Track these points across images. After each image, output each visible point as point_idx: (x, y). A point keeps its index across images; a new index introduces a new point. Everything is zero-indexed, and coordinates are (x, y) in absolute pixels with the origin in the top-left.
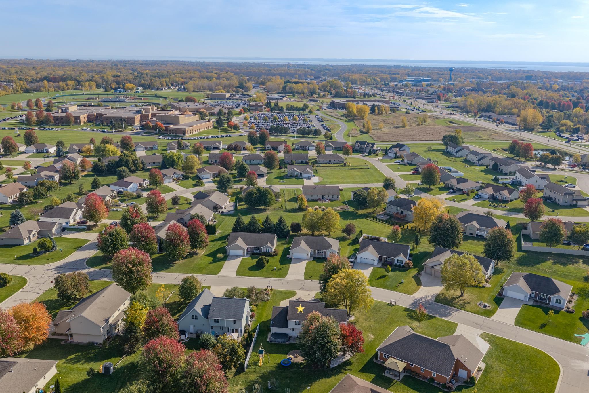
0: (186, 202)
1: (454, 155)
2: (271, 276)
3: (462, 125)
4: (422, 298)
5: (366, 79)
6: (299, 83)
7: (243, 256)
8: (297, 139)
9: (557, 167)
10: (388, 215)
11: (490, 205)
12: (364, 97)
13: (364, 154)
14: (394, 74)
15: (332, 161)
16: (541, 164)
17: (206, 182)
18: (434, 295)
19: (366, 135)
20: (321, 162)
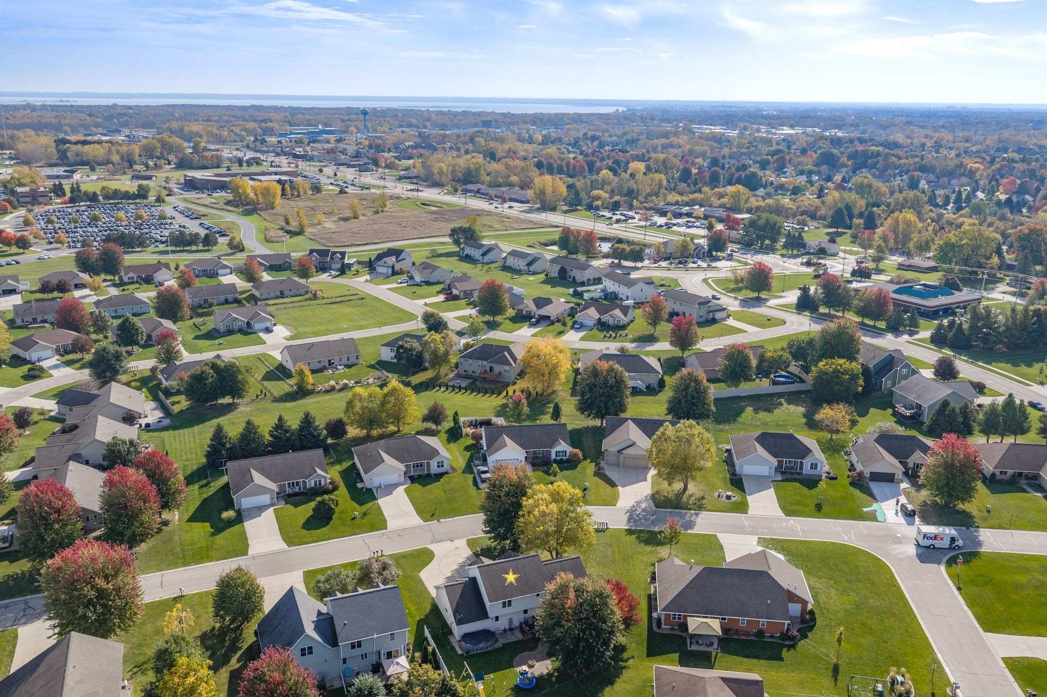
0: (43, 417)
1: (478, 260)
2: (357, 531)
3: (446, 207)
4: (634, 506)
5: (218, 132)
6: (90, 143)
7: (272, 505)
8: (173, 255)
9: (639, 265)
10: (467, 377)
11: (605, 336)
12: (241, 165)
13: (333, 273)
14: (262, 121)
15: (286, 293)
16: (613, 262)
17: (50, 368)
18: (646, 497)
19: (300, 237)
20: (265, 296)
